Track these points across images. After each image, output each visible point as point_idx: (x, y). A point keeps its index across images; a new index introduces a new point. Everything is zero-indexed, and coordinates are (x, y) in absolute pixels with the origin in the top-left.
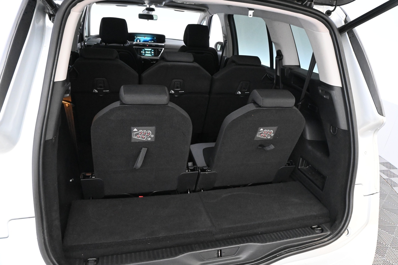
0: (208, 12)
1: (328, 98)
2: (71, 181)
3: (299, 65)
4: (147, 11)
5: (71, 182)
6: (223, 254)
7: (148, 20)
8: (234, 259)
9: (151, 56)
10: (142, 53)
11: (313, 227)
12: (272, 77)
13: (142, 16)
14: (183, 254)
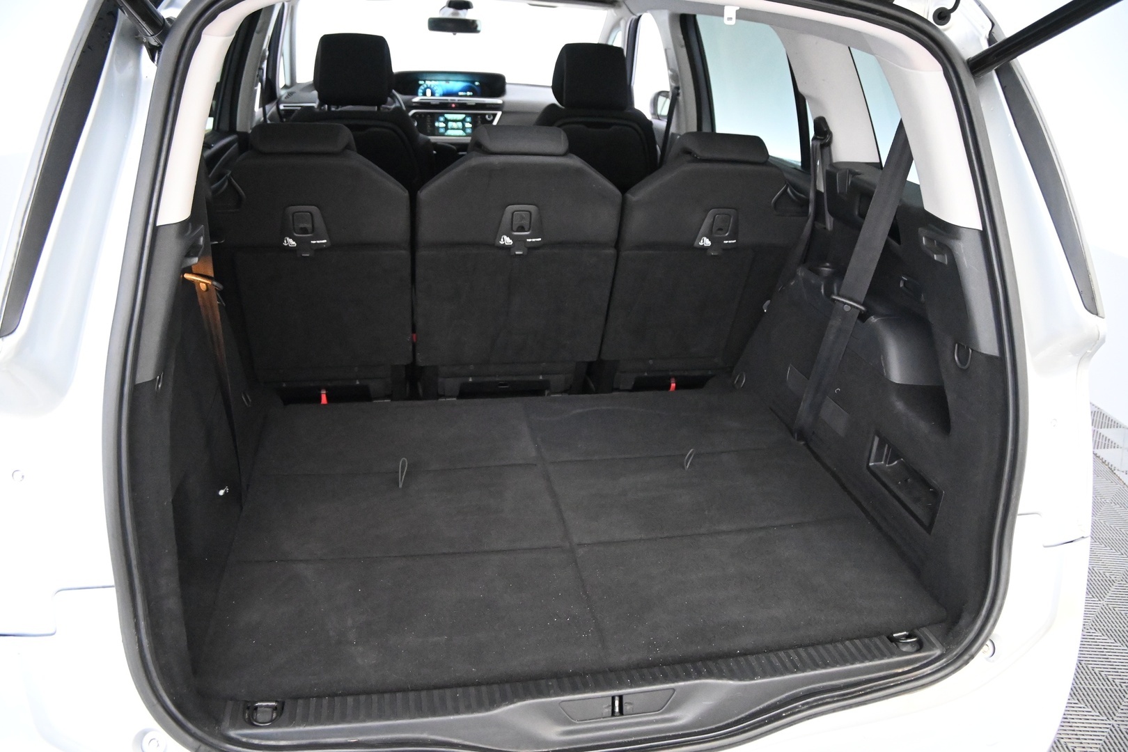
0: (624, 7)
1: (946, 263)
2: (221, 493)
3: (878, 161)
4: (451, 10)
5: (221, 496)
6: (627, 708)
7: (454, 34)
8: (657, 722)
9: (464, 134)
10: (439, 128)
11: (894, 635)
12: (802, 196)
13: (438, 25)
14: (512, 702)
